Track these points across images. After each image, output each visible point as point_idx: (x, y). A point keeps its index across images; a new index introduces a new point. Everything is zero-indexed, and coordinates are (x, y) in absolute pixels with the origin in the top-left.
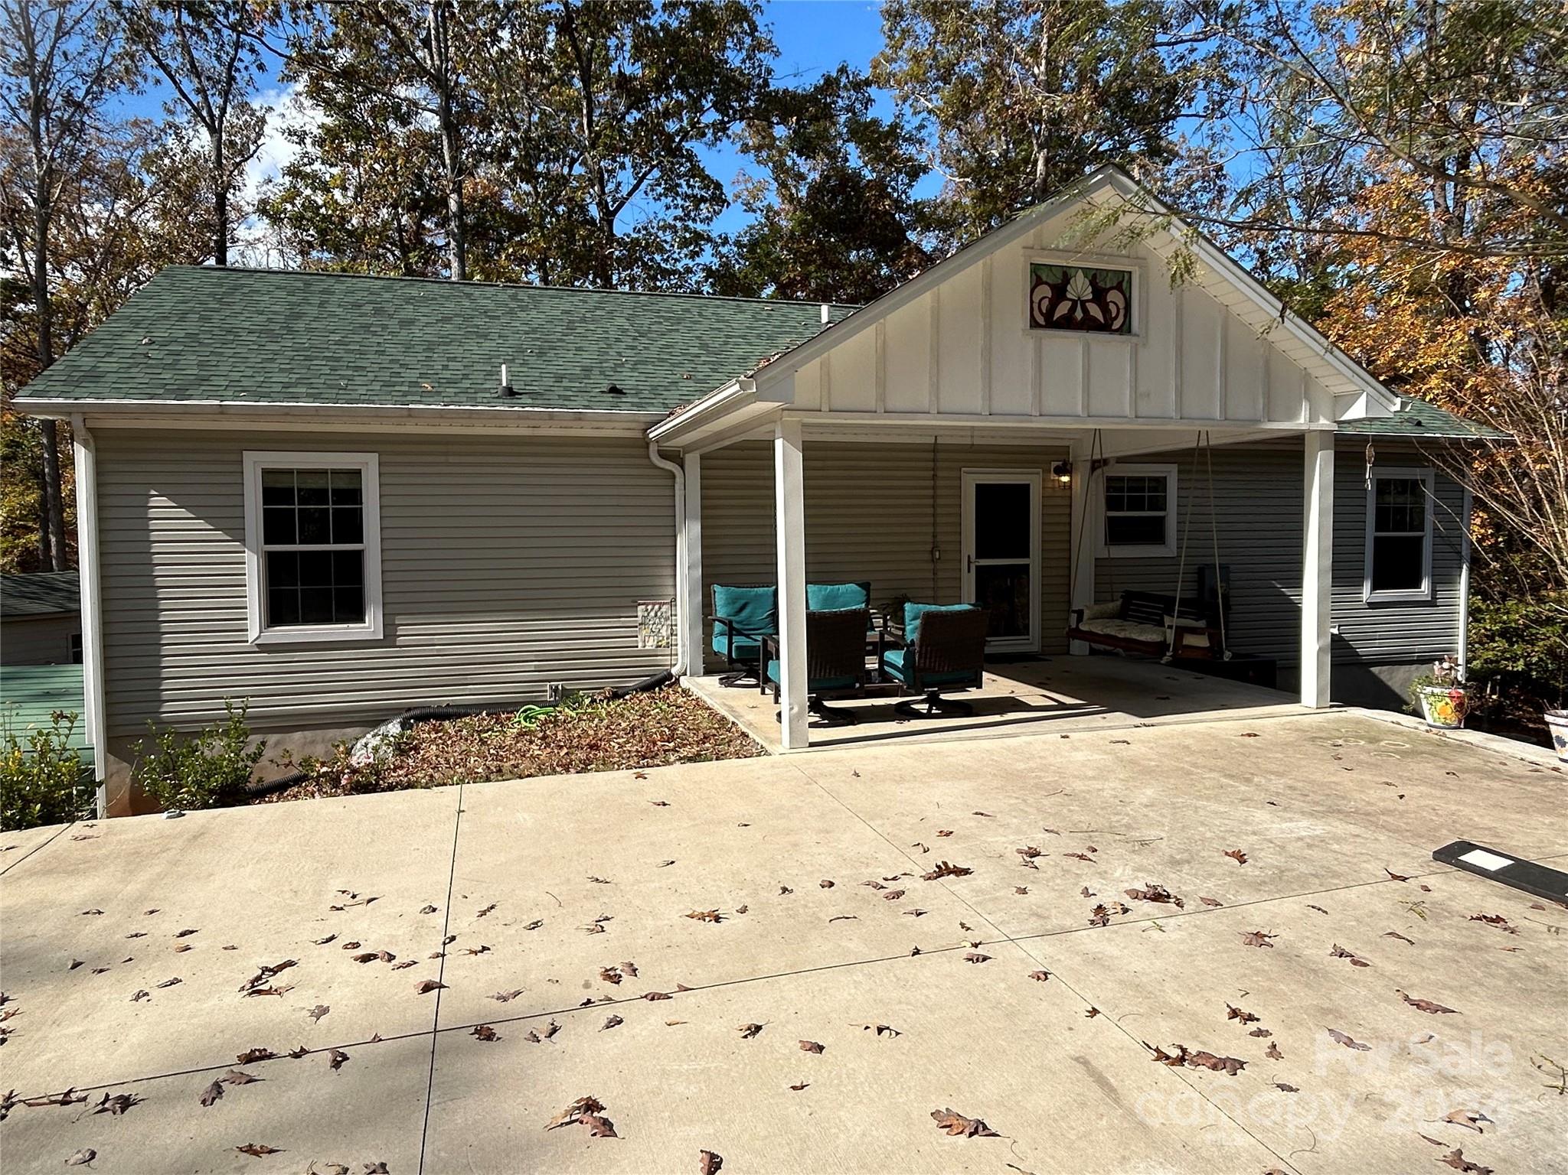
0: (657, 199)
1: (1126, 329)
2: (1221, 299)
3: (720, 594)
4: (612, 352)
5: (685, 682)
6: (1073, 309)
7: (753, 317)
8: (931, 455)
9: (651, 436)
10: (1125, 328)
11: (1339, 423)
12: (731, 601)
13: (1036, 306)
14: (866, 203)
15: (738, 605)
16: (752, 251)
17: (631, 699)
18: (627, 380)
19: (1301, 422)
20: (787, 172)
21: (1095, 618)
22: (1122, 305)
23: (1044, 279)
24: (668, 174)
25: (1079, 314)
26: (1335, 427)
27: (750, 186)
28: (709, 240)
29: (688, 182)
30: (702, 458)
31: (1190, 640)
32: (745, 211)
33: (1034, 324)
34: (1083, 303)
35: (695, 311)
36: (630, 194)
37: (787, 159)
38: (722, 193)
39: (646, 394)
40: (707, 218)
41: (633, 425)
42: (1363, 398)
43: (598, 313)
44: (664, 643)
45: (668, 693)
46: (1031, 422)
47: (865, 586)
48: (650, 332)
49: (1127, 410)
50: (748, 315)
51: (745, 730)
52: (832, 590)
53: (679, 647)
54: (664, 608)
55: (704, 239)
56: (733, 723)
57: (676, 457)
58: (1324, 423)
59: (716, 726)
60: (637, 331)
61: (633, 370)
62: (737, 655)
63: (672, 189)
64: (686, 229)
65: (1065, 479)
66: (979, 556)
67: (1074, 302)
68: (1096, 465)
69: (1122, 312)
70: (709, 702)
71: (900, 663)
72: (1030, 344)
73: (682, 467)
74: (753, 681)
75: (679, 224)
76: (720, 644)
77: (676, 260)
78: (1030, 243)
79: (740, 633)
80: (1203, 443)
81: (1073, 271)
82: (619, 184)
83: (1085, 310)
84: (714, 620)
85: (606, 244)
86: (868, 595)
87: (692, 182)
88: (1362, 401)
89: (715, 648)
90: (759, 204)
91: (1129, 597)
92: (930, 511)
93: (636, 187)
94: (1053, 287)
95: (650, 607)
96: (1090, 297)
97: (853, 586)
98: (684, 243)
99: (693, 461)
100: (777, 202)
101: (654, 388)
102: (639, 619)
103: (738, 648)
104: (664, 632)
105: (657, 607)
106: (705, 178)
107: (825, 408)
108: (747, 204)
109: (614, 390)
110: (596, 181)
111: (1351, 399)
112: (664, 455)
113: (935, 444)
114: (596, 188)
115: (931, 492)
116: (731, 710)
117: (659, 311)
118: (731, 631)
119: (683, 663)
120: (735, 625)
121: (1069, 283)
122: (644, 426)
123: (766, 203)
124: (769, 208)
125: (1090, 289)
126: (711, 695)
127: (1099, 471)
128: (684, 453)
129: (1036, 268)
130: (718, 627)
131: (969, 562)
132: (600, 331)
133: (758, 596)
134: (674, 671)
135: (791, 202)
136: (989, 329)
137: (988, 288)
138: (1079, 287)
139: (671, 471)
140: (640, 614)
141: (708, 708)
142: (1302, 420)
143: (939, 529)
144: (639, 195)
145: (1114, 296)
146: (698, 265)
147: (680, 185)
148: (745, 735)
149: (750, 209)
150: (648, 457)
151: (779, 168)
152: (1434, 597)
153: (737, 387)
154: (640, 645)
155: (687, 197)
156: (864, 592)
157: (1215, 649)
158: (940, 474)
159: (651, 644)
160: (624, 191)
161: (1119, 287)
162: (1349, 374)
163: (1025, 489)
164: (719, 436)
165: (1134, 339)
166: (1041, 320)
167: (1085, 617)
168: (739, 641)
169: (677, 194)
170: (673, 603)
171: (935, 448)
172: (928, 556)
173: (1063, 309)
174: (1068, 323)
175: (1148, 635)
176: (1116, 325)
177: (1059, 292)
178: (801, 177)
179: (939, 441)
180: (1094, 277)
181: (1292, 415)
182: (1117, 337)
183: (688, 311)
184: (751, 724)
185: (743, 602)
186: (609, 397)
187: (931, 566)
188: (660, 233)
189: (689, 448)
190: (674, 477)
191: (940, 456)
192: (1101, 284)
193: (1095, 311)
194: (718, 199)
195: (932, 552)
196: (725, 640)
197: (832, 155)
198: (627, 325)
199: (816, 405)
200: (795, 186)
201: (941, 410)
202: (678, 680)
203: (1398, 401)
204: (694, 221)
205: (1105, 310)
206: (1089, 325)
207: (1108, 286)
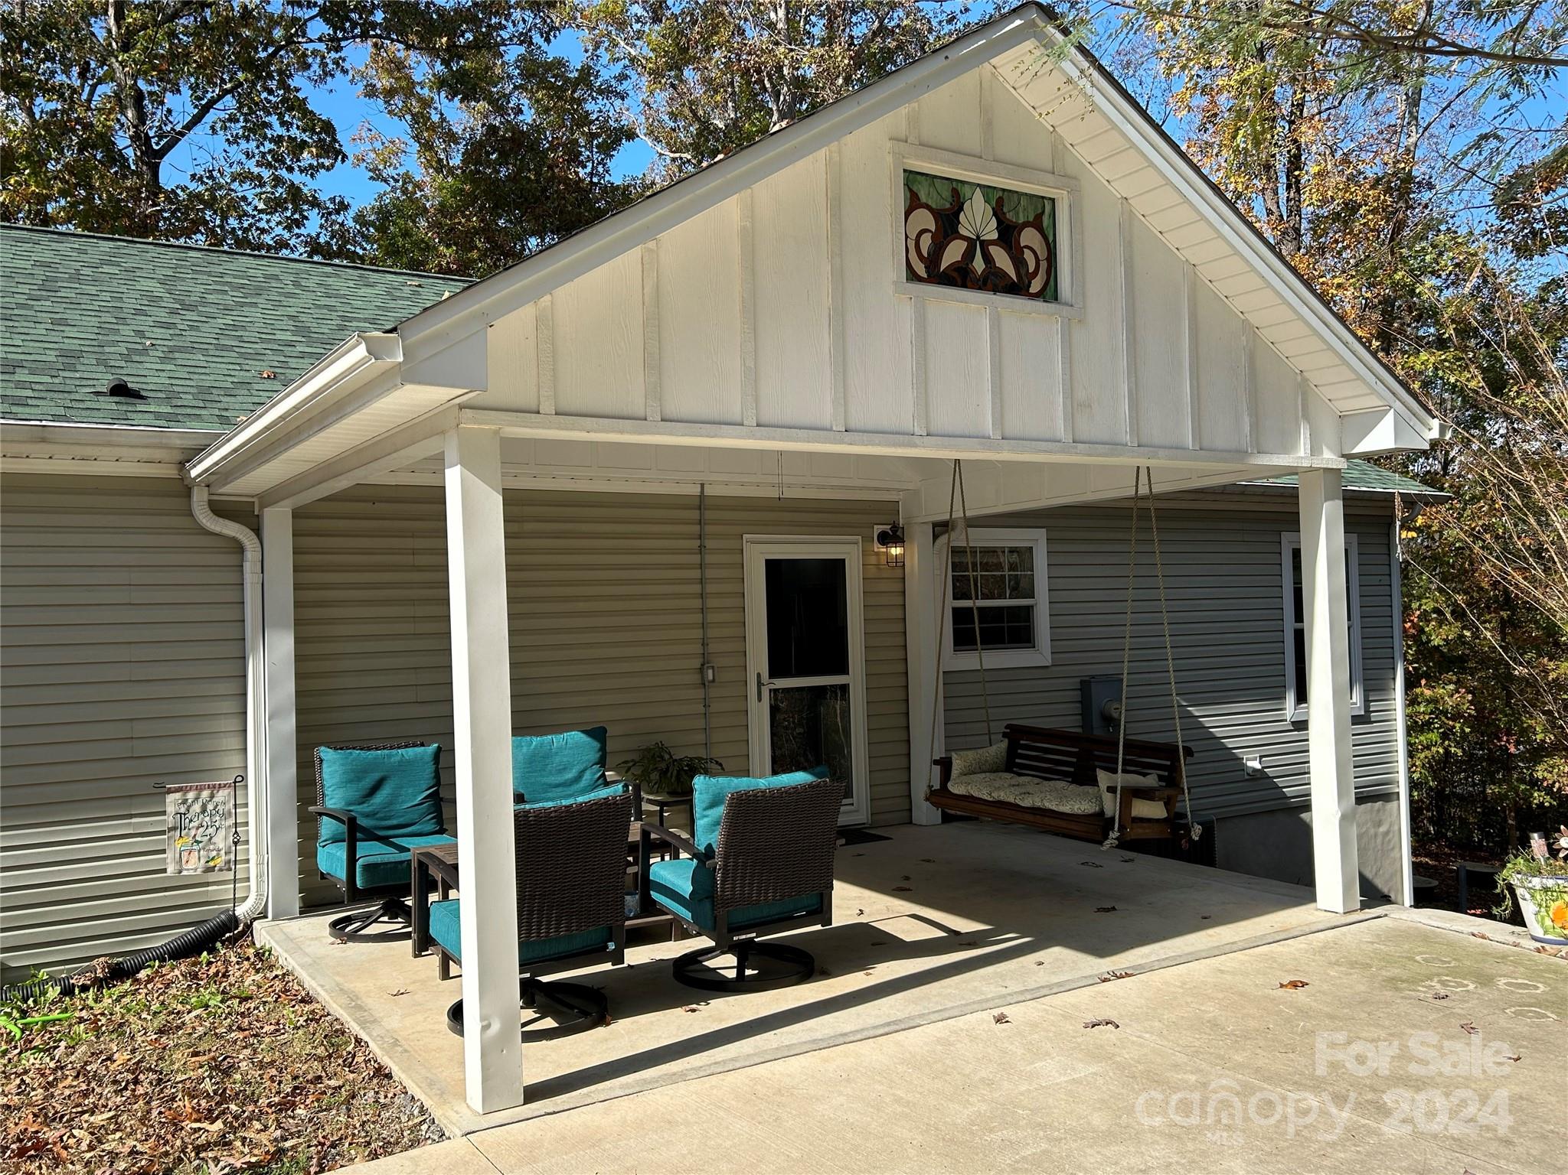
0: (234, 141)
1: (1049, 293)
2: (1188, 254)
3: (332, 764)
4: (126, 330)
5: (264, 934)
6: (969, 255)
7: (389, 293)
8: (695, 515)
9: (194, 473)
10: (1049, 291)
11: (1348, 457)
12: (355, 775)
13: (912, 245)
14: (550, 168)
15: (368, 782)
16: (382, 229)
17: (150, 980)
18: (146, 375)
19: (1300, 455)
20: (433, 128)
21: (969, 772)
22: (1043, 254)
23: (923, 199)
24: (248, 105)
25: (979, 264)
26: (1342, 464)
27: (378, 145)
28: (315, 203)
29: (281, 116)
30: (297, 514)
31: (1144, 809)
32: (371, 178)
33: (912, 276)
34: (985, 245)
35: (288, 279)
36: (189, 127)
37: (433, 112)
38: (335, 140)
39: (188, 399)
40: (311, 166)
41: (158, 454)
42: (1389, 419)
43: (106, 269)
44: (220, 862)
45: (227, 962)
46: (915, 446)
47: (598, 734)
48: (205, 304)
49: (1060, 430)
50: (379, 289)
51: (385, 1061)
52: (542, 744)
53: (252, 865)
54: (221, 795)
55: (307, 202)
56: (358, 1041)
57: (247, 514)
58: (1329, 458)
59: (321, 1051)
60: (176, 301)
61: (163, 360)
62: (365, 881)
63: (257, 129)
64: (278, 181)
65: (895, 551)
66: (774, 673)
67: (971, 243)
68: (941, 528)
69: (1044, 265)
70: (311, 984)
71: (686, 888)
72: (907, 311)
73: (258, 531)
74: (396, 926)
75: (266, 174)
76: (332, 860)
77: (263, 231)
78: (902, 131)
79: (371, 836)
80: (1143, 490)
81: (967, 188)
82: (169, 111)
83: (988, 258)
84: (321, 814)
85: (147, 199)
86: (603, 749)
87: (287, 118)
88: (1389, 421)
89: (323, 865)
90: (391, 171)
91: (1015, 734)
92: (697, 603)
93: (196, 120)
94: (936, 214)
95: (191, 795)
96: (995, 236)
97: (576, 737)
98: (275, 205)
99: (278, 522)
100: (419, 173)
101: (204, 391)
102: (170, 820)
103: (367, 868)
104: (221, 841)
105: (205, 794)
106: (306, 113)
107: (547, 407)
108: (375, 170)
109: (120, 390)
110: (129, 102)
111: (1369, 420)
112: (220, 509)
113: (702, 496)
114: (130, 114)
115: (696, 574)
116: (356, 1006)
117: (222, 275)
118: (354, 833)
119: (259, 895)
120: (362, 822)
121: (961, 209)
122: (178, 456)
123: (402, 171)
124: (407, 178)
125: (994, 223)
126: (315, 965)
127: (943, 539)
128: (262, 507)
129: (911, 177)
130: (327, 827)
131: (760, 684)
132: (106, 296)
133: (404, 765)
134: (241, 911)
135: (439, 170)
136: (839, 277)
137: (836, 204)
138: (978, 220)
139: (235, 540)
140: (171, 809)
141: (307, 1000)
142: (1302, 453)
143: (712, 633)
144: (201, 130)
145: (1029, 237)
146: (298, 236)
147: (268, 125)
148: (382, 1074)
149: (377, 176)
150: (190, 514)
151: (420, 120)
152: (1367, 711)
153: (361, 351)
154: (171, 870)
155: (278, 139)
156: (596, 745)
157: (1175, 821)
158: (710, 544)
159: (194, 866)
160: (180, 120)
161: (1037, 224)
162: (1371, 379)
163: (836, 568)
164: (329, 469)
165: (1065, 310)
166: (921, 269)
167: (955, 772)
168: (370, 852)
169: (265, 137)
170: (239, 782)
171: (702, 503)
172: (695, 678)
173: (954, 253)
174: (959, 277)
175: (1074, 802)
176: (1036, 286)
177: (948, 223)
178: (452, 138)
179: (708, 491)
180: (1000, 201)
181: (1287, 444)
182: (1039, 305)
183: (276, 277)
184: (396, 1043)
185: (377, 776)
186: (110, 403)
187: (700, 693)
188: (235, 185)
189: (270, 497)
190: (240, 549)
191: (709, 515)
192: (1010, 216)
193: (1002, 260)
194: (330, 150)
195: (701, 670)
196: (340, 852)
197: (498, 106)
198: (159, 290)
199: (527, 399)
200: (445, 150)
201: (764, 419)
202: (249, 927)
203: (1435, 423)
204: (290, 169)
205: (1018, 262)
206: (993, 282)
207: (1021, 221)
